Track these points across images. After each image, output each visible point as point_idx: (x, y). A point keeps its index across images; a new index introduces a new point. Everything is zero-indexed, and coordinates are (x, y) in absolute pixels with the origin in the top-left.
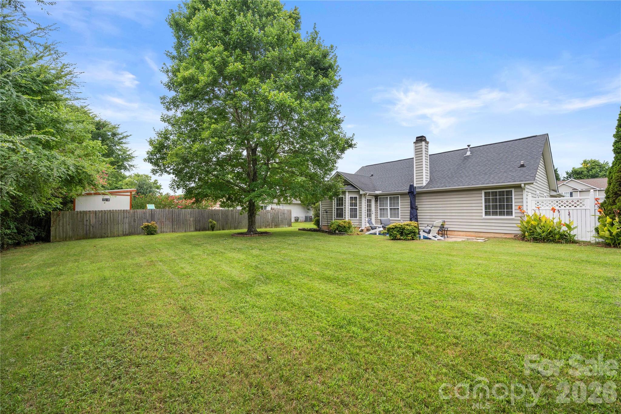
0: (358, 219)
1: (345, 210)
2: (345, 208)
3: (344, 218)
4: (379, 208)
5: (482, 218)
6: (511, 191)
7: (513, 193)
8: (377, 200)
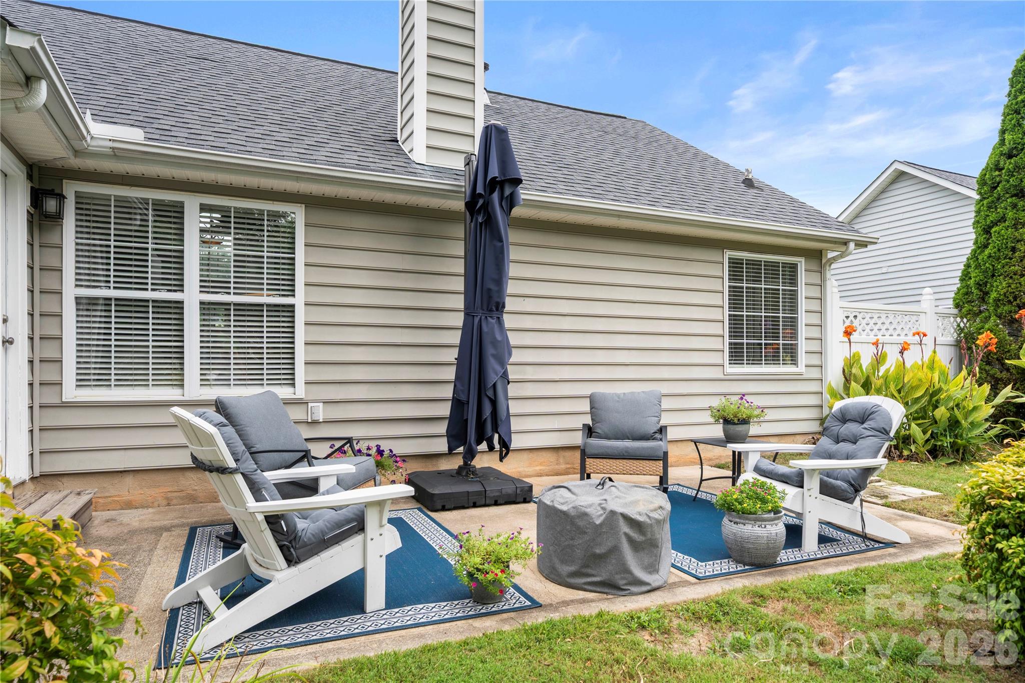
4: (70, 291)
5: (722, 376)
6: (794, 267)
7: (802, 277)
8: (58, 217)
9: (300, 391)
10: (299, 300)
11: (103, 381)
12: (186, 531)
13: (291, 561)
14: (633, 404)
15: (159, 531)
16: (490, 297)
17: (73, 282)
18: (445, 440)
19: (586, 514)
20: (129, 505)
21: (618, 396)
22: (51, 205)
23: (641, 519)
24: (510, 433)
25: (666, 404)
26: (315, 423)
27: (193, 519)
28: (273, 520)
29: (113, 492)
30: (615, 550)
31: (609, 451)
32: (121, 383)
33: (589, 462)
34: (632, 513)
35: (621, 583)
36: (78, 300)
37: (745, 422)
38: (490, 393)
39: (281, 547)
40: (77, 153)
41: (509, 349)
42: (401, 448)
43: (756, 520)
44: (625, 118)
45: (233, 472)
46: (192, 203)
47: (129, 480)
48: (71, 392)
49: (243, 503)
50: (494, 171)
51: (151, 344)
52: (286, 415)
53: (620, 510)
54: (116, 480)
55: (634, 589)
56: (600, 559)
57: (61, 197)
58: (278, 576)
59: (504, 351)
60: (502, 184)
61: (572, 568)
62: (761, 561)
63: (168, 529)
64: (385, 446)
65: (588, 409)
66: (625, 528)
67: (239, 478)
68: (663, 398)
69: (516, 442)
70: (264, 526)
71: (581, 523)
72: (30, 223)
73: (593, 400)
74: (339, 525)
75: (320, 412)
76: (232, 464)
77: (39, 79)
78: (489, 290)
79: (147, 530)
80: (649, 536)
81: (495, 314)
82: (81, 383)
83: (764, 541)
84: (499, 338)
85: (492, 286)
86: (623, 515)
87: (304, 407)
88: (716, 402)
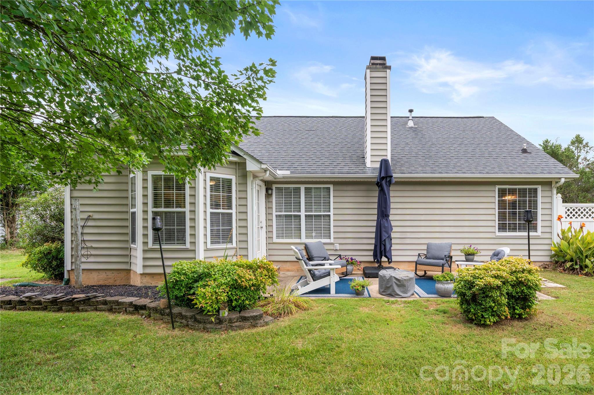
0: (234, 245)
1: (193, 220)
2: (193, 212)
3: (188, 246)
4: (275, 213)
5: (494, 237)
6: (536, 190)
7: (540, 193)
8: (272, 194)
9: (332, 240)
10: (331, 213)
11: (283, 237)
12: (300, 277)
13: (314, 280)
14: (440, 247)
15: (294, 277)
16: (383, 213)
17: (275, 211)
18: (373, 257)
19: (385, 276)
20: (288, 271)
21: (436, 244)
22: (270, 192)
23: (399, 278)
24: (391, 256)
25: (454, 247)
26: (336, 250)
27: (302, 275)
28: (310, 271)
29: (284, 267)
30: (391, 286)
31: (424, 263)
32: (287, 237)
33: (418, 266)
34: (397, 277)
35: (393, 294)
36: (276, 216)
37: (473, 254)
38: (383, 243)
39: (312, 277)
40: (275, 178)
41: (391, 228)
42: (359, 259)
43: (441, 283)
44: (483, 117)
45: (302, 260)
46: (303, 187)
47: (288, 264)
48: (275, 240)
49: (303, 266)
50: (383, 175)
51: (293, 227)
52: (324, 248)
53: (393, 275)
54: (285, 263)
55: (397, 296)
56: (389, 288)
57: (272, 189)
58: (311, 283)
59: (390, 228)
60: (386, 177)
61: (383, 290)
62: (444, 295)
63: (296, 276)
64: (354, 258)
65: (426, 248)
66: (394, 280)
67: (303, 261)
68: (452, 245)
69: (394, 259)
70: (308, 272)
71: (384, 279)
72: (266, 196)
73: (428, 245)
74: (324, 273)
75: (338, 247)
76: (301, 258)
77: (267, 171)
78: (383, 211)
79: (291, 276)
80: (402, 283)
81: (385, 218)
82: (278, 237)
83: (443, 289)
84: (386, 225)
85: (384, 209)
86: (394, 277)
87: (333, 245)
88: (462, 247)
